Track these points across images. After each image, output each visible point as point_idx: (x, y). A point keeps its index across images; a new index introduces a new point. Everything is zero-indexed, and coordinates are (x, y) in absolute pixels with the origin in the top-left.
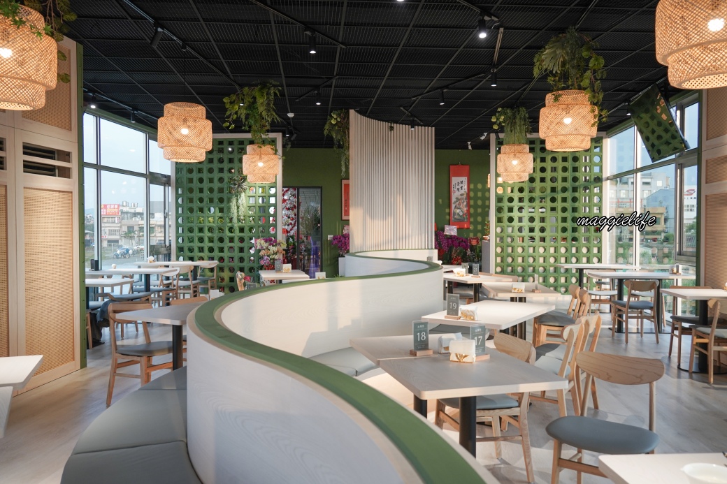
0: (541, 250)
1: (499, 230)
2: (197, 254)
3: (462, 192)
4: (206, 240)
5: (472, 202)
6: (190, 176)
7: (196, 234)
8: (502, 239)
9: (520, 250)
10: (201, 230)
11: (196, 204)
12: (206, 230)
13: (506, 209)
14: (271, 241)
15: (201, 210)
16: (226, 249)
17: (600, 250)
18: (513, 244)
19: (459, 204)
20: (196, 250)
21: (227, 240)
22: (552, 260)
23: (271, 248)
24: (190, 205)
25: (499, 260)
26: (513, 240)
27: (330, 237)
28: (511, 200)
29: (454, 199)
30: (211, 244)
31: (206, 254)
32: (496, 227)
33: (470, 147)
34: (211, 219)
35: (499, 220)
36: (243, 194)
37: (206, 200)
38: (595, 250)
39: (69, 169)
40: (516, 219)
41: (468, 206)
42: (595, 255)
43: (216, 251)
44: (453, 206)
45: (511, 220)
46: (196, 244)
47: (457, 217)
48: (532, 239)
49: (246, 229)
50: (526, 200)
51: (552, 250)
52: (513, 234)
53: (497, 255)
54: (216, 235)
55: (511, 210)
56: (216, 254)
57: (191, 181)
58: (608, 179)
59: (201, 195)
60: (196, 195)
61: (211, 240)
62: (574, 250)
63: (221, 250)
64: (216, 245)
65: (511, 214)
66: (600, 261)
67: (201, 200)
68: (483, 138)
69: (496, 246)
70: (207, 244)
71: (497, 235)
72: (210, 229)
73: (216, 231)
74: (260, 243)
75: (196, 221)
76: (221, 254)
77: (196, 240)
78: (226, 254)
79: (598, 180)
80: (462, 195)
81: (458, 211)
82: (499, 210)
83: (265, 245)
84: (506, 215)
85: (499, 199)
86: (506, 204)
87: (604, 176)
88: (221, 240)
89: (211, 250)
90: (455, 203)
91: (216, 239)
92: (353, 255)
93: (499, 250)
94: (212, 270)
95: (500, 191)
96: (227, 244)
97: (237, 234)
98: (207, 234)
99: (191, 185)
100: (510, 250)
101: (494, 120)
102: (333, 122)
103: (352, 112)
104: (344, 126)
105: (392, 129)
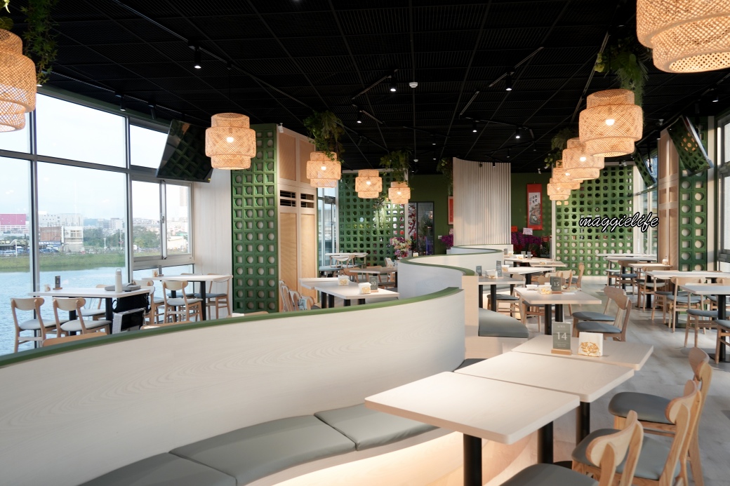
0: (589, 245)
1: (558, 231)
2: (352, 248)
4: (359, 239)
6: (348, 197)
7: (352, 235)
8: (560, 237)
9: (573, 245)
10: (355, 233)
11: (352, 216)
12: (358, 233)
13: (563, 217)
14: (401, 239)
15: (355, 220)
16: (371, 245)
17: (632, 245)
18: (569, 241)
19: (534, 212)
20: (352, 246)
21: (372, 239)
23: (401, 244)
24: (348, 216)
25: (558, 252)
26: (568, 238)
27: (440, 237)
28: (567, 210)
29: (530, 209)
30: (362, 242)
31: (358, 248)
32: (557, 229)
34: (361, 225)
35: (559, 224)
36: (382, 209)
37: (358, 213)
38: (629, 245)
40: (571, 224)
42: (629, 248)
43: (365, 246)
44: (530, 214)
45: (567, 224)
46: (352, 242)
47: (532, 221)
48: (582, 237)
49: (385, 232)
50: (578, 210)
51: (597, 245)
52: (568, 234)
53: (557, 248)
54: (365, 236)
55: (567, 217)
56: (365, 248)
57: (348, 200)
58: (637, 194)
59: (355, 210)
60: (352, 210)
61: (362, 239)
62: (613, 245)
63: (368, 246)
64: (365, 242)
65: (567, 220)
66: (632, 252)
67: (355, 213)
68: (546, 168)
69: (557, 242)
70: (359, 242)
71: (557, 235)
72: (361, 232)
73: (365, 233)
74: (394, 241)
75: (352, 227)
76: (368, 249)
77: (352, 239)
78: (372, 249)
79: (631, 195)
80: (536, 206)
81: (534, 217)
82: (559, 217)
83: (397, 242)
84: (563, 220)
85: (559, 210)
86: (563, 213)
87: (635, 192)
88: (368, 239)
89: (362, 246)
90: (531, 211)
91: (365, 239)
92: (456, 247)
93: (558, 245)
94: (362, 259)
95: (559, 203)
96: (372, 242)
97: (379, 234)
98: (359, 235)
99: (348, 203)
100: (566, 245)
101: (546, 161)
102: (443, 165)
103: (454, 159)
104: (450, 167)
105: (481, 165)
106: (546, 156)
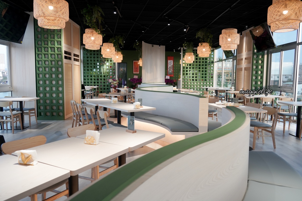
0: (196, 83)
1: (183, 77)
2: (90, 84)
3: (171, 65)
4: (93, 79)
5: (174, 68)
6: (87, 59)
7: (90, 78)
8: (184, 80)
9: (189, 83)
10: (91, 76)
11: (90, 68)
12: (93, 76)
13: (185, 71)
14: (114, 80)
15: (91, 70)
16: (99, 83)
17: (213, 83)
18: (187, 81)
19: (170, 69)
20: (90, 82)
21: (100, 80)
22: (199, 86)
23: (114, 82)
24: (88, 68)
25: (183, 86)
26: (187, 80)
27: (129, 79)
28: (187, 68)
29: (169, 67)
30: (94, 81)
31: (93, 84)
32: (183, 76)
33: (174, 51)
34: (94, 73)
35: (184, 74)
36: (105, 65)
37: (93, 67)
38: (211, 83)
39: (78, 59)
40: (188, 74)
41: (173, 69)
42: (211, 85)
43: (96, 83)
44: (168, 69)
45: (187, 74)
46: (90, 81)
47: (169, 73)
48: (193, 80)
49: (106, 76)
50: (192, 68)
51: (199, 83)
52: (187, 78)
53: (183, 85)
54: (96, 78)
55: (187, 71)
56: (96, 84)
57: (88, 61)
58: (215, 62)
59: (91, 65)
60: (89, 65)
61: (95, 80)
62: (205, 83)
63: (98, 83)
64: (96, 81)
65: (187, 72)
66: (213, 86)
67: (91, 67)
68: (179, 49)
69: (182, 82)
70: (93, 81)
71: (183, 79)
72: (94, 76)
73: (96, 77)
74: (111, 81)
75: (90, 74)
76: (98, 84)
77: (90, 79)
78: (99, 84)
79: (213, 62)
80: (171, 66)
81: (170, 71)
82: (184, 71)
83: (112, 81)
84: (185, 72)
85: (184, 68)
86: (185, 69)
87: (214, 61)
88: (98, 79)
89: (95, 83)
90: (169, 68)
91: (96, 79)
93: (183, 83)
94: (95, 89)
95: (184, 65)
96: (100, 81)
97: (103, 78)
98: (93, 78)
99: (88, 62)
100: (186, 83)
101: (183, 45)
102: (137, 44)
103: (143, 42)
104: (140, 46)
105: (153, 46)
106: (184, 43)
